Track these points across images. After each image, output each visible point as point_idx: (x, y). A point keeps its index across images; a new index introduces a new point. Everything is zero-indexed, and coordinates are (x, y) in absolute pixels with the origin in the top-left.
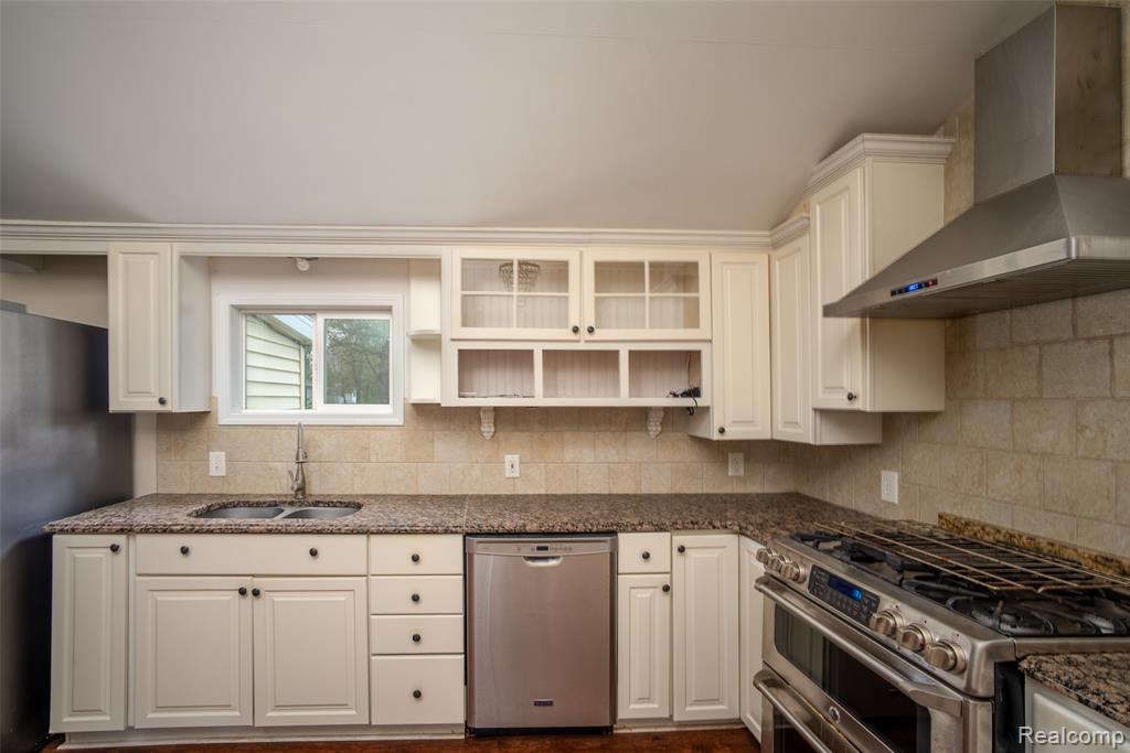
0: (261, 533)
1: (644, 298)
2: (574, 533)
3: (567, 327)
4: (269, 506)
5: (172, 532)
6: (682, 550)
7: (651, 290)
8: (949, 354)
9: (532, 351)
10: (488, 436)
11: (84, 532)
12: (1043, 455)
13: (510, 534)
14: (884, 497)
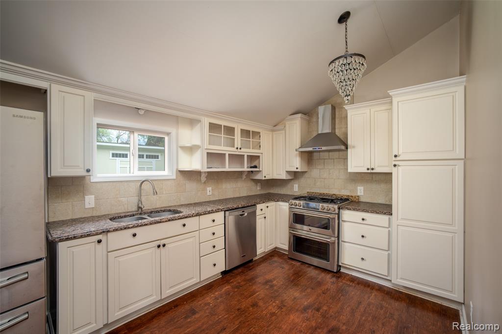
0: (166, 221)
1: (250, 141)
2: (248, 206)
3: (234, 147)
4: (131, 216)
5: (129, 228)
6: (268, 207)
7: (252, 139)
8: (308, 160)
9: (225, 154)
10: (203, 181)
11: (82, 237)
12: (325, 179)
13: (236, 209)
14: (295, 190)
